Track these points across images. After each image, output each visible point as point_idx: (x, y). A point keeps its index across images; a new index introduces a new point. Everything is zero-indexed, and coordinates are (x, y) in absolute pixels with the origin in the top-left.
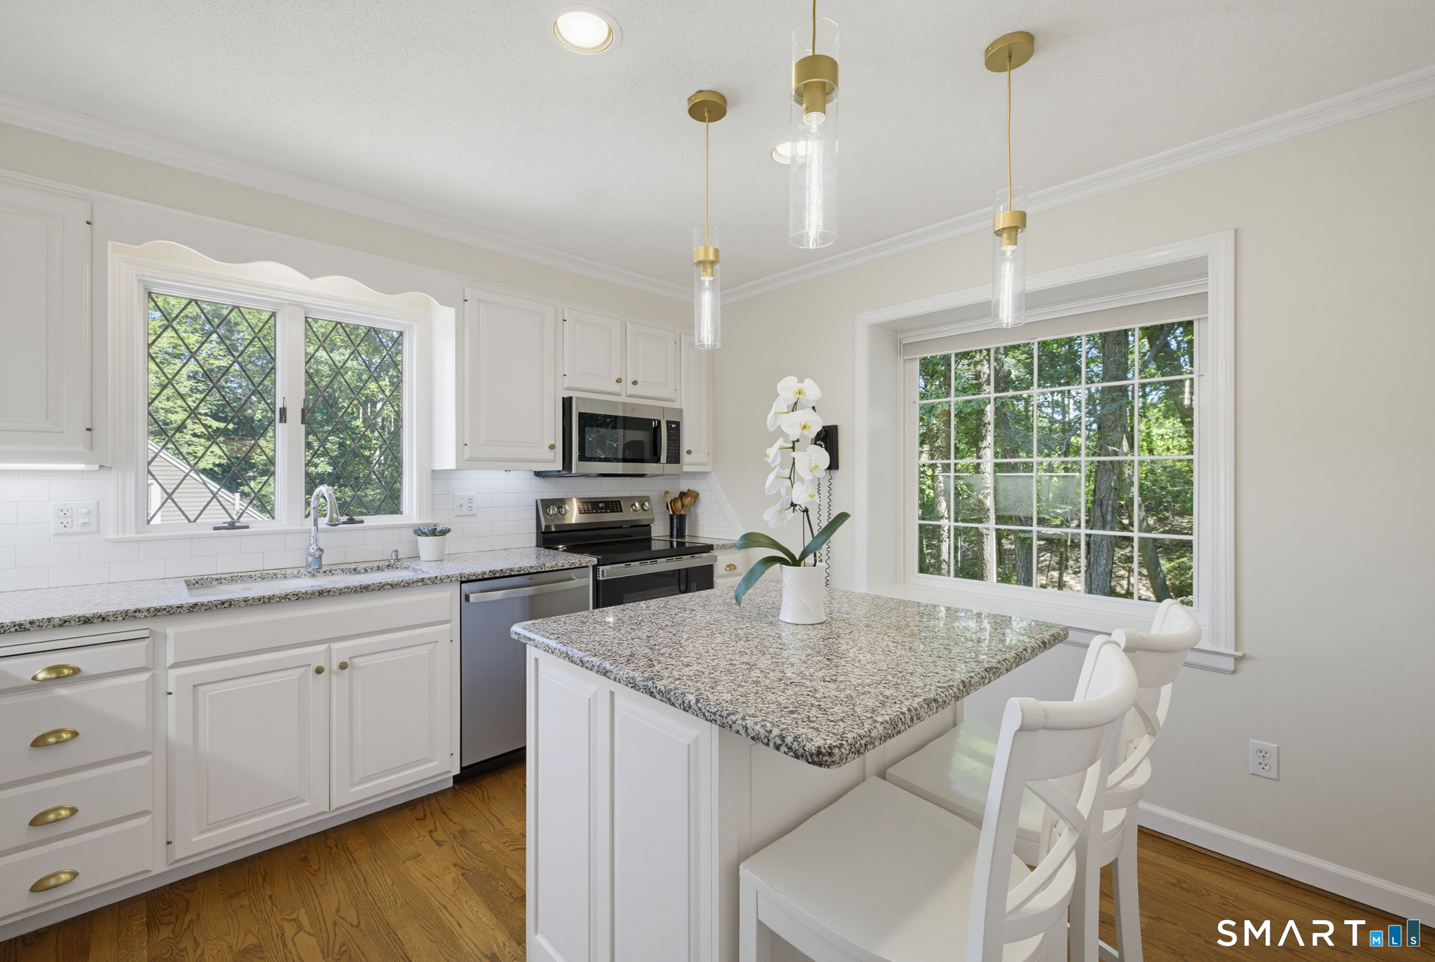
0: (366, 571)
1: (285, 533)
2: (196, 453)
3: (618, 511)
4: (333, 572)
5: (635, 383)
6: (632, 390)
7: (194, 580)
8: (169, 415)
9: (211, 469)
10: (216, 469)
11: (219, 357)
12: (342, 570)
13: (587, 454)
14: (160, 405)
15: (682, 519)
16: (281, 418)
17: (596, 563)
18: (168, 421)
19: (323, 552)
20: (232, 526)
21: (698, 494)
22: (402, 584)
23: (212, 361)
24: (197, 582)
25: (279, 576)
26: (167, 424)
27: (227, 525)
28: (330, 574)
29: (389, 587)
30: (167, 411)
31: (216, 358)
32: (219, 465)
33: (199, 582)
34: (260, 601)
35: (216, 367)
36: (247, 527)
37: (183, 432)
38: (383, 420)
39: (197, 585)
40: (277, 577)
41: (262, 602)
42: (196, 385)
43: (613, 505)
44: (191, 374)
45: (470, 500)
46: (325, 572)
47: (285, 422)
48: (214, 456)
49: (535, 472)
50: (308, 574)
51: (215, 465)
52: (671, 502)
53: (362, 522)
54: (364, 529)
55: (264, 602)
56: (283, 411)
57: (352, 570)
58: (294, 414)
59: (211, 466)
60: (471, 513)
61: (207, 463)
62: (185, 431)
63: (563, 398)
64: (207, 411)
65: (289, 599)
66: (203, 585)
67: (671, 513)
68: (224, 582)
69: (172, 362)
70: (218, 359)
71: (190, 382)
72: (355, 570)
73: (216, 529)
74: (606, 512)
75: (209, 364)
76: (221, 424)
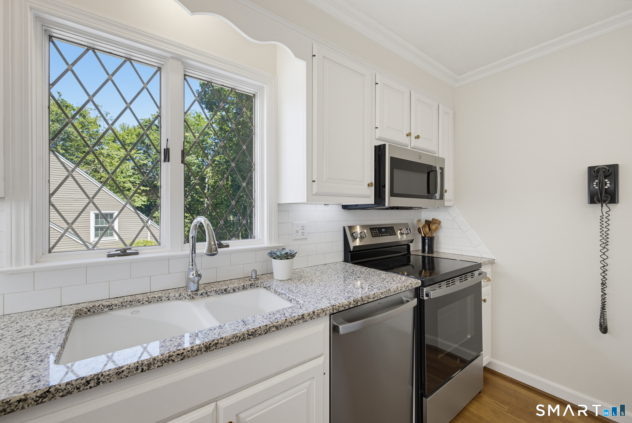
0: (234, 290)
1: (169, 259)
2: (135, 200)
3: (393, 235)
4: (209, 294)
5: (417, 137)
6: (415, 143)
7: (86, 308)
8: (125, 184)
9: (140, 207)
10: (142, 207)
11: (143, 160)
12: (216, 292)
13: (395, 192)
14: (121, 180)
15: (431, 239)
16: (165, 158)
17: (420, 284)
18: (124, 187)
19: (201, 277)
20: (124, 253)
21: (440, 222)
22: (286, 324)
23: (141, 161)
24: (89, 311)
25: (163, 298)
26: (123, 188)
27: (119, 252)
28: (206, 296)
29: (274, 329)
30: (124, 183)
31: (142, 160)
32: (144, 205)
33: (91, 310)
34: (137, 369)
35: (142, 164)
36: (137, 253)
37: (130, 191)
38: (208, 185)
39: (89, 313)
40: (161, 300)
41: (140, 370)
42: (134, 171)
43: (389, 230)
44: (133, 167)
45: (303, 228)
46: (202, 294)
47: (169, 161)
48: (141, 201)
49: (343, 206)
50: (188, 297)
51: (142, 205)
52: (422, 228)
53: (228, 246)
54: (231, 253)
55: (142, 371)
56: (167, 151)
57: (223, 291)
58: (176, 155)
59: (140, 206)
60: (303, 237)
61: (138, 204)
62: (131, 191)
63: (375, 146)
64: (139, 182)
65: (173, 361)
66: (94, 312)
67: (423, 236)
68: (114, 308)
69: (126, 162)
70: (144, 161)
71: (132, 171)
72: (225, 290)
73: (110, 256)
74: (387, 235)
75: (140, 163)
76: (144, 188)
